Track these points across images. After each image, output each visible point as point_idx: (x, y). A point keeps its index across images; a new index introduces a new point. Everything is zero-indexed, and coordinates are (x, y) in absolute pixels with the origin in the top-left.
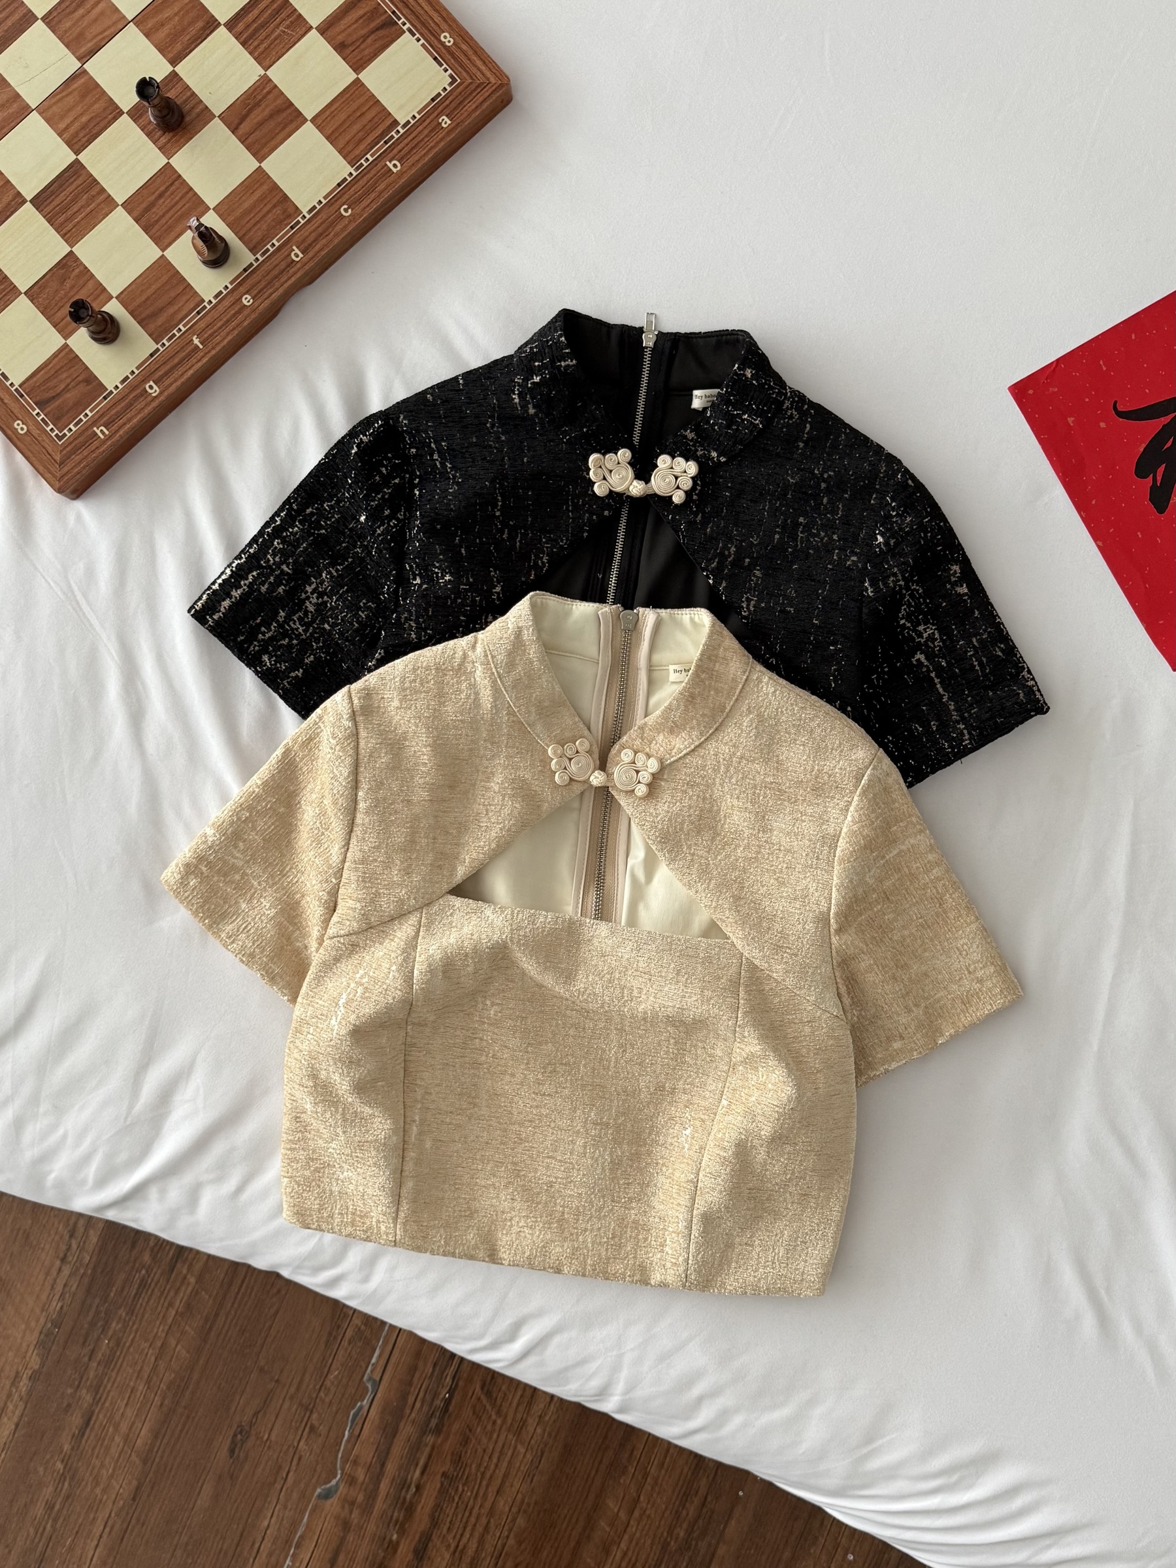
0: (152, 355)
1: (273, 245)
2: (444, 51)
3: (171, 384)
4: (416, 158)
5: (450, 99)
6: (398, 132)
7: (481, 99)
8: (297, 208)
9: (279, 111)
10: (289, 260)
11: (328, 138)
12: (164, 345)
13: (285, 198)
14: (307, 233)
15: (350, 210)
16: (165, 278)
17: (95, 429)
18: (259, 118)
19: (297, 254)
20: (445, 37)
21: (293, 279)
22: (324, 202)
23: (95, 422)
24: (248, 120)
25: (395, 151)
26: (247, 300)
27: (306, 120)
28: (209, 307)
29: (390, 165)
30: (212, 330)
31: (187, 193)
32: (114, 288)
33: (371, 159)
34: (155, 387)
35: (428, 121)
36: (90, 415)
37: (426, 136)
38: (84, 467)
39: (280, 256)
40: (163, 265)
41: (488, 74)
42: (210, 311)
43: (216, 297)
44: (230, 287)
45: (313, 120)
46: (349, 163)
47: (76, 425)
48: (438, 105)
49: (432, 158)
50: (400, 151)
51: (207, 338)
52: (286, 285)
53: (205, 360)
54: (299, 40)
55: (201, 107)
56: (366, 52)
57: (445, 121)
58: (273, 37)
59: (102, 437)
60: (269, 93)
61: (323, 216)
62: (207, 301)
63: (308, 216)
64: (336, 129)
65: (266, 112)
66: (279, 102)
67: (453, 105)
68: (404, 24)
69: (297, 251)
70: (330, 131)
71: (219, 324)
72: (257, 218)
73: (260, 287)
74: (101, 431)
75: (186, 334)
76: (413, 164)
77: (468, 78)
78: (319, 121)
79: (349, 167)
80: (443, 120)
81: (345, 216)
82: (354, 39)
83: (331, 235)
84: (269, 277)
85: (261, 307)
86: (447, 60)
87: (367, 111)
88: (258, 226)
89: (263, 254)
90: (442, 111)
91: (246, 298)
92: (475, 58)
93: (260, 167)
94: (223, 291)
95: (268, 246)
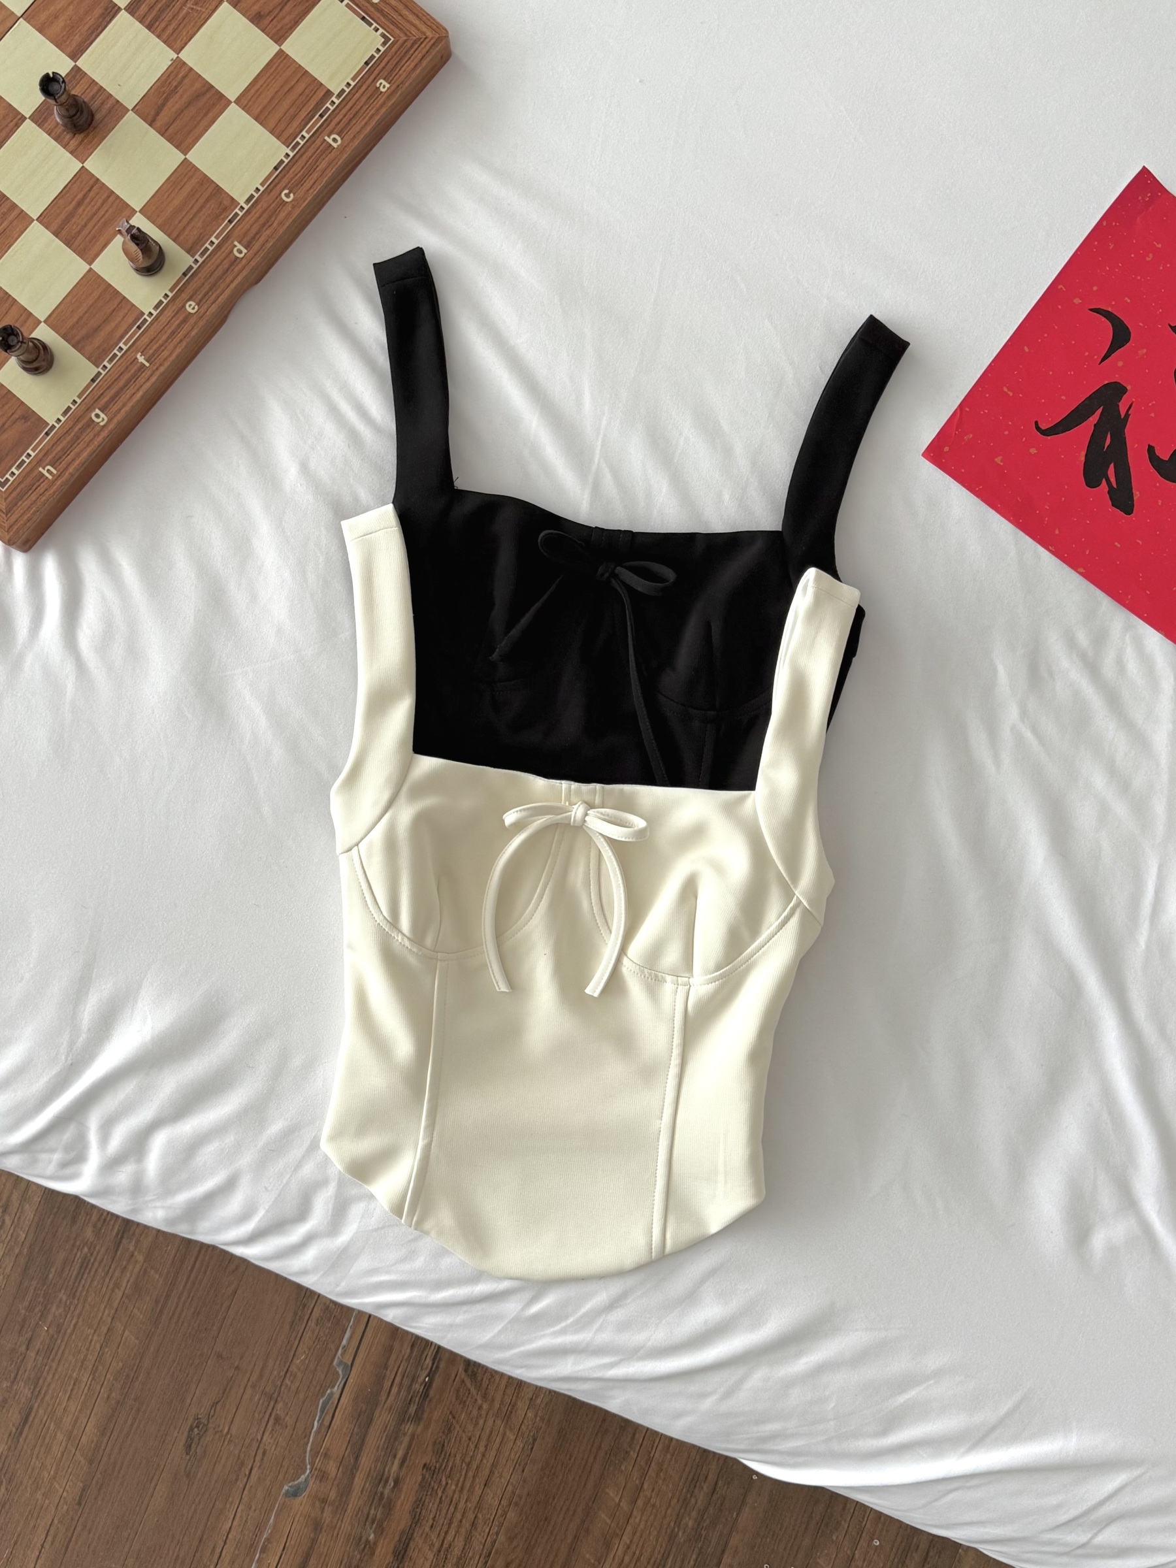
0: (93, 380)
1: (212, 243)
2: (372, 9)
3: (120, 410)
4: (357, 128)
5: (386, 60)
6: (333, 103)
7: (420, 56)
8: (233, 199)
9: (198, 96)
10: (232, 258)
11: (256, 119)
12: (105, 367)
13: (218, 190)
14: (248, 226)
15: (292, 195)
16: (96, 294)
17: (41, 469)
18: (178, 106)
19: (239, 250)
21: (239, 278)
22: (262, 189)
23: (39, 462)
24: (166, 109)
25: (333, 124)
26: (191, 307)
27: (229, 102)
28: (149, 320)
29: (330, 140)
30: (157, 345)
31: (107, 195)
32: (41, 312)
33: (307, 136)
34: (102, 415)
35: (364, 88)
36: (33, 454)
37: (364, 104)
38: (34, 513)
39: (220, 255)
40: (92, 280)
41: (424, 28)
42: (152, 323)
43: (156, 307)
44: (171, 295)
45: (238, 102)
46: (283, 143)
47: (19, 467)
48: (373, 69)
49: (374, 128)
50: (339, 123)
51: (153, 355)
52: (233, 286)
53: (154, 379)
54: (210, 16)
55: (111, 102)
56: (286, 20)
57: (384, 85)
59: (50, 477)
60: (185, 77)
61: (263, 204)
62: (147, 313)
63: (246, 207)
64: (264, 108)
65: (185, 99)
66: (198, 84)
67: (390, 66)
69: (239, 246)
70: (259, 110)
71: (164, 338)
72: (190, 215)
73: (204, 290)
74: (47, 471)
75: (129, 353)
76: (354, 136)
77: (402, 35)
78: (244, 101)
79: (284, 147)
80: (381, 84)
81: (287, 202)
82: (271, 9)
83: (275, 224)
84: (212, 280)
85: (208, 313)
86: (376, 19)
87: (295, 84)
88: (192, 224)
89: (202, 254)
90: (378, 74)
91: (190, 305)
92: (407, 13)
93: (186, 158)
94: (163, 300)
95: (207, 245)
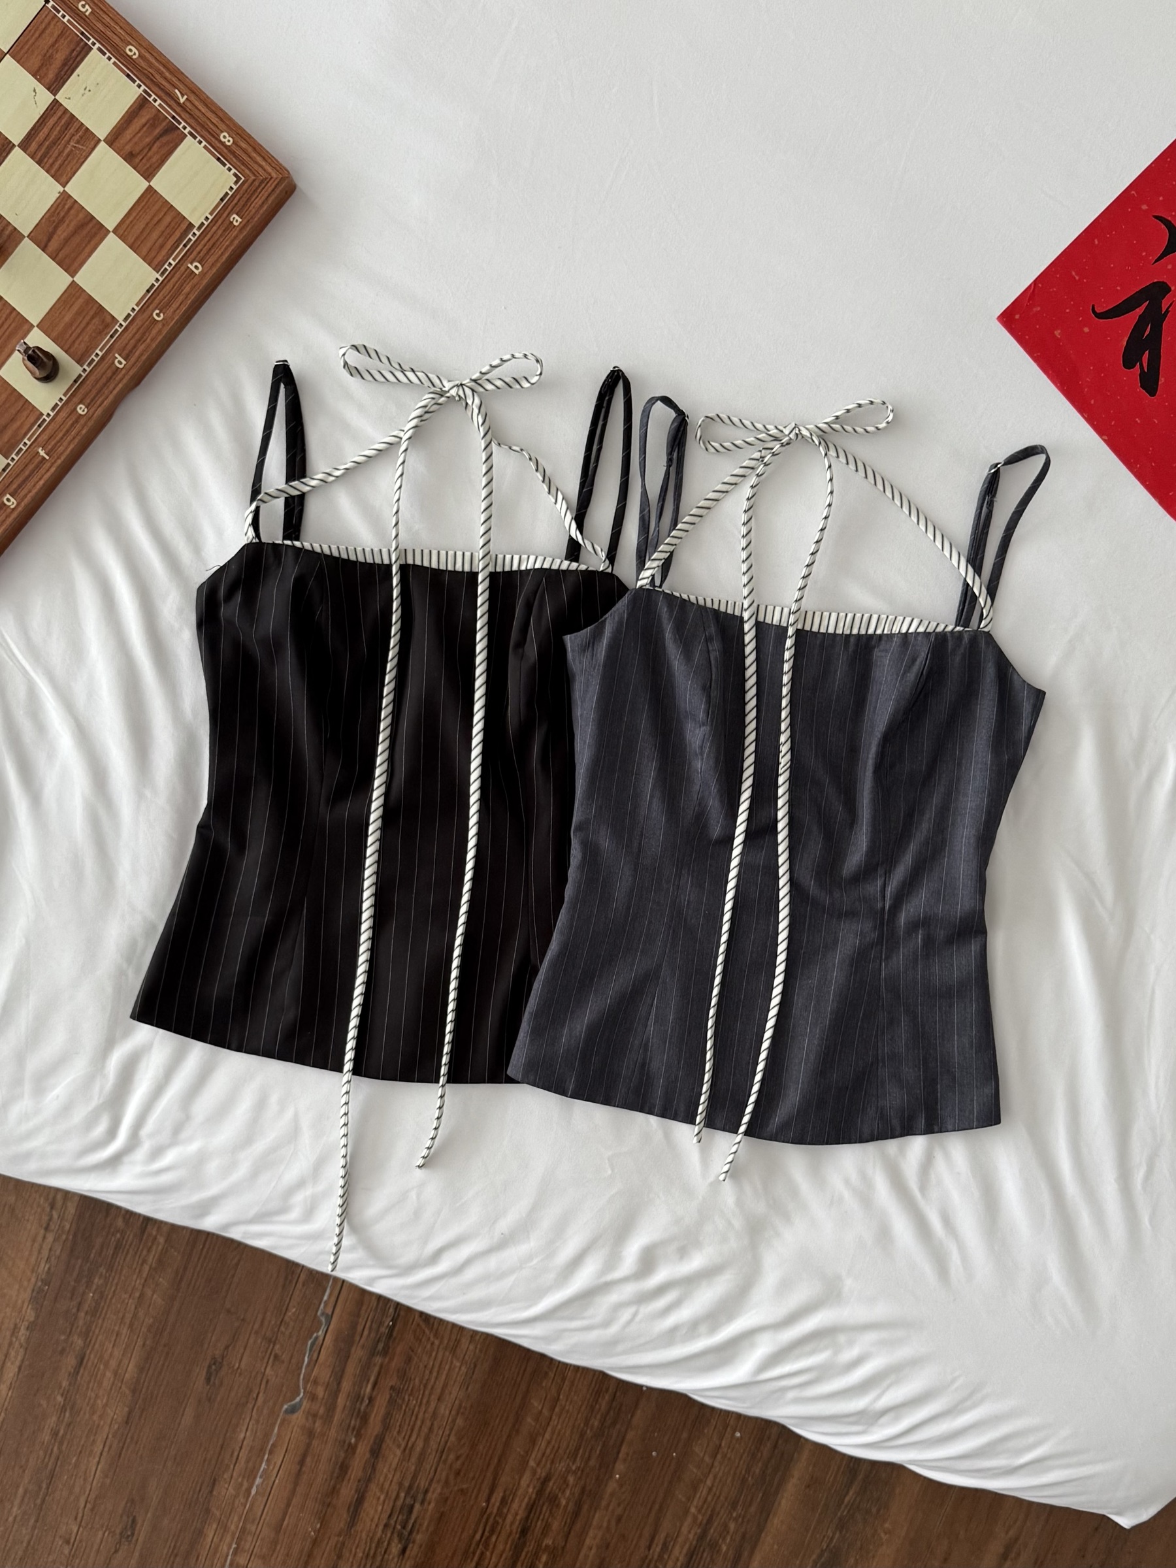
0: (4, 470)
1: (97, 355)
2: (225, 151)
3: (26, 496)
4: (215, 258)
5: (238, 197)
6: (194, 234)
7: (266, 195)
8: (113, 317)
9: (81, 226)
10: (113, 368)
11: (131, 247)
12: (13, 459)
13: (101, 308)
14: (126, 341)
15: (162, 315)
18: (65, 234)
19: (120, 361)
20: (225, 137)
21: (120, 386)
22: (137, 309)
24: (55, 237)
25: (195, 253)
26: (81, 409)
27: (108, 232)
28: (48, 420)
29: (192, 267)
30: (55, 441)
31: (11, 313)
33: (174, 263)
34: (12, 500)
35: (220, 222)
37: (221, 236)
39: (104, 365)
41: (269, 169)
42: (50, 423)
43: (53, 409)
44: (64, 399)
45: (115, 231)
46: (154, 269)
48: (228, 204)
49: (230, 256)
50: (199, 253)
51: (52, 449)
52: (115, 392)
53: (53, 470)
54: (90, 154)
55: (10, 228)
56: (154, 160)
57: (236, 220)
58: (66, 151)
60: (70, 208)
61: (138, 322)
62: (45, 414)
63: (124, 324)
64: (137, 238)
65: (71, 228)
66: (81, 216)
67: (242, 203)
68: (185, 128)
69: (120, 358)
70: (133, 239)
71: (61, 435)
72: (78, 331)
73: (91, 396)
75: (32, 447)
76: (213, 264)
77: (251, 175)
78: (122, 231)
79: (155, 273)
80: (234, 218)
81: (158, 321)
82: (141, 148)
83: (148, 340)
84: (98, 386)
85: (95, 415)
86: (229, 159)
87: (163, 217)
88: (81, 338)
89: (89, 365)
90: (232, 209)
91: (81, 408)
92: (255, 155)
93: (73, 281)
94: (59, 403)
95: (93, 356)
